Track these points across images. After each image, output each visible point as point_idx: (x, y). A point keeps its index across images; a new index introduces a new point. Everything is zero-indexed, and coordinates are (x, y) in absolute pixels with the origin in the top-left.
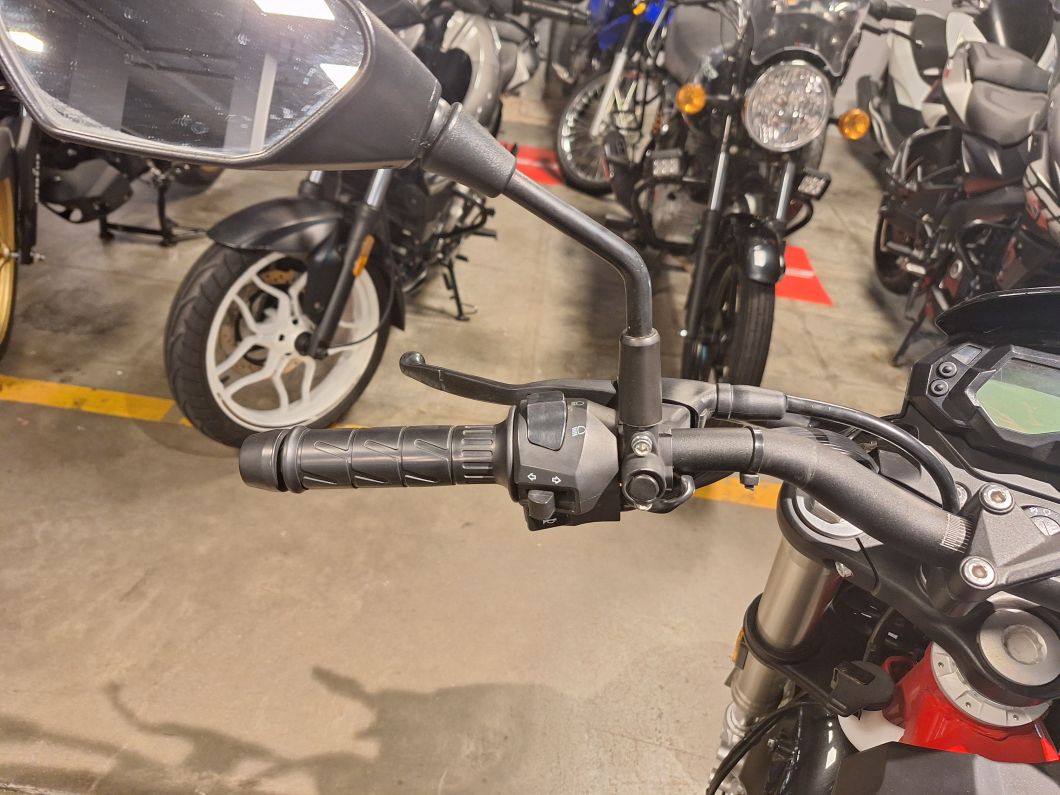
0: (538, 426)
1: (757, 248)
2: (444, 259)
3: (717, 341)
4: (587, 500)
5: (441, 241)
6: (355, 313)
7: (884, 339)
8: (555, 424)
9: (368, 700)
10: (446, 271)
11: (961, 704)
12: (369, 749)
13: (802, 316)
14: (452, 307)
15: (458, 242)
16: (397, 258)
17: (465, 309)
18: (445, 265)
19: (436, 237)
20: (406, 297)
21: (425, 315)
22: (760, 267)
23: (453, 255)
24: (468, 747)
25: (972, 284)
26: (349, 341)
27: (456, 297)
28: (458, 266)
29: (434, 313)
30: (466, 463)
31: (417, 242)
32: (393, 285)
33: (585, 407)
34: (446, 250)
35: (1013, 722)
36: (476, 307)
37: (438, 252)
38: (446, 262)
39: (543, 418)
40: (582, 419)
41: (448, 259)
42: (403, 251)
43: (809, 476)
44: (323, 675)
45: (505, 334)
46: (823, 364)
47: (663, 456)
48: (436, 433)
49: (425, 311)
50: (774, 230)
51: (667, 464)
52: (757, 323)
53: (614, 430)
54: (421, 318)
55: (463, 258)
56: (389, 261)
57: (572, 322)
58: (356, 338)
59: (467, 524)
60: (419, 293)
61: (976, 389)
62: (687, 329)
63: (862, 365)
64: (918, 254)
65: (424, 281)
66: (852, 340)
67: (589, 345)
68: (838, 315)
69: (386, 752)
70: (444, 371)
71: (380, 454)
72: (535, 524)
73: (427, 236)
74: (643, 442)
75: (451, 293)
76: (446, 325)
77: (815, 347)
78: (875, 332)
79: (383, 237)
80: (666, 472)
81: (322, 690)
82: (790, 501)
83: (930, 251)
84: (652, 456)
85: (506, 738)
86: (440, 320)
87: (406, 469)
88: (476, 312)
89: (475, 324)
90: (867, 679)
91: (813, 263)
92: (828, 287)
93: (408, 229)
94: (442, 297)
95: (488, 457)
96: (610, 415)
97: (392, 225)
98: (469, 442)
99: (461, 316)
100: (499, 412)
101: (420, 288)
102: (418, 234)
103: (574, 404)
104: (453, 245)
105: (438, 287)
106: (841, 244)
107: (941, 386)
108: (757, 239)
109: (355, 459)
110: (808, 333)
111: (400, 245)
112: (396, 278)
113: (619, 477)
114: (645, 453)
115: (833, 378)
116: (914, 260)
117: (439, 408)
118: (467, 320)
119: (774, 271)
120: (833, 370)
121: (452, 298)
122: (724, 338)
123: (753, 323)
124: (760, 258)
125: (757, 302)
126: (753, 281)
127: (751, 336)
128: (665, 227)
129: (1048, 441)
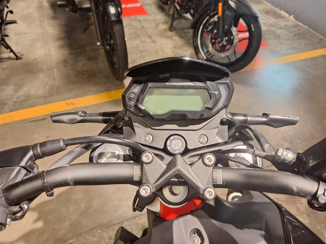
1: (110, 7)
3: (110, 43)
7: (166, 22)
10: (3, 42)
13: (140, 21)
14: (12, 55)
17: (18, 55)
21: (3, 62)
22: (113, 14)
23: (2, 35)
24: (72, 208)
27: (12, 51)
28: (7, 39)
29: (6, 60)
36: (22, 53)
45: (38, 60)
46: (150, 37)
49: (2, 60)
52: (119, 36)
55: (7, 36)
57: (62, 47)
61: (141, 103)
62: (99, 42)
63: (162, 34)
66: (157, 26)
67: (71, 54)
68: (151, 18)
69: (45, 223)
75: (9, 50)
76: (13, 63)
77: (146, 32)
78: (163, 21)
85: (84, 199)
86: (10, 62)
88: (23, 54)
89: (24, 60)
92: (146, 8)
94: (6, 53)
99: (17, 58)
107: (131, 104)
108: (109, 3)
110: (143, 27)
115: (154, 42)
117: (21, 98)
118: (21, 59)
119: (118, 14)
120: (154, 38)
121: (10, 52)
122: (112, 42)
123: (117, 36)
124: (112, 10)
125: (116, 28)
126: (113, 21)
127: (119, 41)
128: (81, 3)
129: (169, 114)
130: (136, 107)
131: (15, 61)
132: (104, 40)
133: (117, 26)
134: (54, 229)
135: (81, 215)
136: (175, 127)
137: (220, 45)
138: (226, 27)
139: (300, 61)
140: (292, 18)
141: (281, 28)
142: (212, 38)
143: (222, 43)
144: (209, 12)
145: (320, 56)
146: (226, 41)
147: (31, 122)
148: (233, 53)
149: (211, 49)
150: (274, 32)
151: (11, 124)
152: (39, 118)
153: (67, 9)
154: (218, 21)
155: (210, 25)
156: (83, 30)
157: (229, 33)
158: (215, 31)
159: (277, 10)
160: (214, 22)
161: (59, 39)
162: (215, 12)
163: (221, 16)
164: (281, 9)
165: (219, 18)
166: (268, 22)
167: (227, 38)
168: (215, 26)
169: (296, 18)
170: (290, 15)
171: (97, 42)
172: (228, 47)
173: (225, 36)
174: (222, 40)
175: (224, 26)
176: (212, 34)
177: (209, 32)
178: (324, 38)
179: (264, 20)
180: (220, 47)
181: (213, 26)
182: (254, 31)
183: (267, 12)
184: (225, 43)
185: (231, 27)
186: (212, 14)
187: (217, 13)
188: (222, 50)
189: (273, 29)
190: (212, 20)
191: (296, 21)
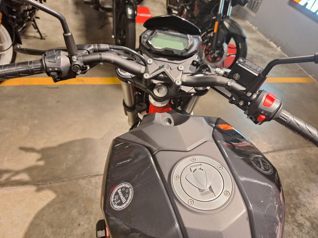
0: (49, 58)
1: (129, 9)
2: (31, 18)
3: (123, 38)
4: (65, 73)
5: (28, 12)
6: (3, 41)
8: (53, 57)
9: (38, 152)
10: (33, 23)
11: (154, 104)
12: (41, 163)
14: (38, 35)
15: (35, 12)
16: (13, 20)
17: (43, 35)
18: (32, 21)
19: (25, 11)
20: (20, 33)
21: (29, 39)
22: (130, 15)
23: (34, 17)
24: (70, 156)
25: (189, 15)
26: (3, 50)
27: (39, 31)
28: (37, 21)
29: (32, 38)
30: (34, 69)
31: (19, 13)
32: (14, 30)
33: (60, 52)
34: (31, 15)
35: (163, 105)
36: (46, 34)
37: (28, 16)
38: (32, 20)
39: (50, 55)
40: (59, 55)
41: (32, 19)
42: (15, 17)
43: (113, 62)
44: (23, 149)
47: (80, 61)
48: (26, 63)
49: (29, 37)
50: (133, 3)
51: (82, 63)
53: (68, 56)
54: (28, 40)
55: (38, 18)
56: (10, 21)
58: (5, 49)
59: (58, 102)
60: (25, 31)
61: (150, 40)
62: (114, 35)
64: (176, 8)
65: (25, 27)
70: (26, 49)
71: (13, 70)
72: (55, 81)
73: (22, 11)
74: (74, 58)
75: (36, 30)
76: (37, 42)
79: (5, 13)
80: (82, 64)
81: (23, 152)
82: (117, 70)
83: (178, 7)
84: (78, 61)
85: (80, 152)
86: (35, 40)
87: (20, 72)
88: (47, 36)
89: (47, 40)
90: (142, 106)
91: (151, 12)
93: (14, 9)
94: (33, 32)
95: (39, 67)
96: (67, 54)
97: (8, 8)
98: (34, 64)
99: (42, 38)
100: (40, 57)
101: (25, 29)
102: (18, 10)
103: (57, 51)
104: (33, 13)
105: (31, 28)
106: (158, 5)
107: (144, 41)
108: (128, 6)
109: (6, 72)
111: (13, 15)
112: (14, 27)
113: (71, 67)
114: (75, 61)
116: (175, 10)
118: (44, 39)
119: (134, 15)
121: (37, 32)
122: (124, 37)
123: (130, 32)
124: (130, 12)
125: (130, 25)
126: (129, 19)
127: (130, 36)
128: (103, 3)
129: (164, 49)
130: (147, 42)
131: (40, 40)
132: (118, 35)
133: (132, 23)
134: (52, 169)
135: (76, 162)
136: (166, 60)
137: (212, 56)
138: (219, 42)
139: (279, 83)
140: (279, 49)
141: (268, 55)
142: (206, 50)
143: (214, 55)
144: (207, 28)
145: (297, 83)
146: (218, 54)
147: (46, 88)
148: (222, 64)
149: (203, 58)
150: (261, 57)
151: (29, 86)
152: (53, 87)
153: (91, 6)
154: (213, 36)
155: (206, 38)
156: (100, 27)
157: (221, 48)
158: (210, 44)
159: (268, 41)
160: (209, 37)
161: (78, 30)
162: (212, 29)
163: (216, 33)
164: (271, 41)
165: (214, 34)
166: (257, 49)
167: (218, 51)
168: (210, 40)
169: (282, 49)
170: (278, 47)
171: (112, 35)
172: (218, 59)
173: (217, 50)
174: (214, 53)
175: (217, 42)
176: (207, 47)
177: (204, 44)
178: (303, 70)
179: (255, 46)
180: (212, 58)
181: (208, 40)
182: (241, 49)
183: (259, 41)
184: (216, 56)
185: (223, 43)
186: (209, 30)
187: (213, 31)
188: (213, 61)
189: (261, 55)
190: (209, 35)
191: (282, 52)
